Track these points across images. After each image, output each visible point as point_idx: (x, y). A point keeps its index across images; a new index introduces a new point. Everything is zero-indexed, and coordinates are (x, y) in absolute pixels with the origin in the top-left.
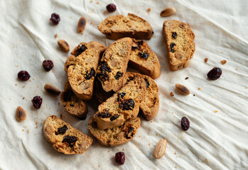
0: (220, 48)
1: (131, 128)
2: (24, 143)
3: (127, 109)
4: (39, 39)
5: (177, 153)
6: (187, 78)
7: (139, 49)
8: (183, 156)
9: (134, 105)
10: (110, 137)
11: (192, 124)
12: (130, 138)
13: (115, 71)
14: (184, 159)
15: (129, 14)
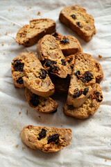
0: (105, 10)
15: (31, 22)
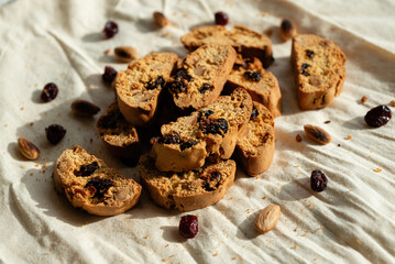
1: (216, 174)
2: (14, 187)
3: (213, 133)
4: (77, 54)
5: (299, 229)
6: (327, 122)
7: (247, 67)
8: (310, 235)
9: (226, 128)
10: (176, 186)
11: (331, 184)
12: (212, 189)
13: (200, 81)
14: (311, 239)
